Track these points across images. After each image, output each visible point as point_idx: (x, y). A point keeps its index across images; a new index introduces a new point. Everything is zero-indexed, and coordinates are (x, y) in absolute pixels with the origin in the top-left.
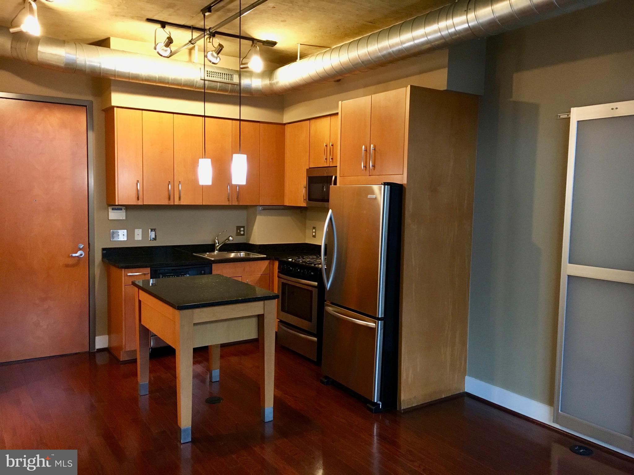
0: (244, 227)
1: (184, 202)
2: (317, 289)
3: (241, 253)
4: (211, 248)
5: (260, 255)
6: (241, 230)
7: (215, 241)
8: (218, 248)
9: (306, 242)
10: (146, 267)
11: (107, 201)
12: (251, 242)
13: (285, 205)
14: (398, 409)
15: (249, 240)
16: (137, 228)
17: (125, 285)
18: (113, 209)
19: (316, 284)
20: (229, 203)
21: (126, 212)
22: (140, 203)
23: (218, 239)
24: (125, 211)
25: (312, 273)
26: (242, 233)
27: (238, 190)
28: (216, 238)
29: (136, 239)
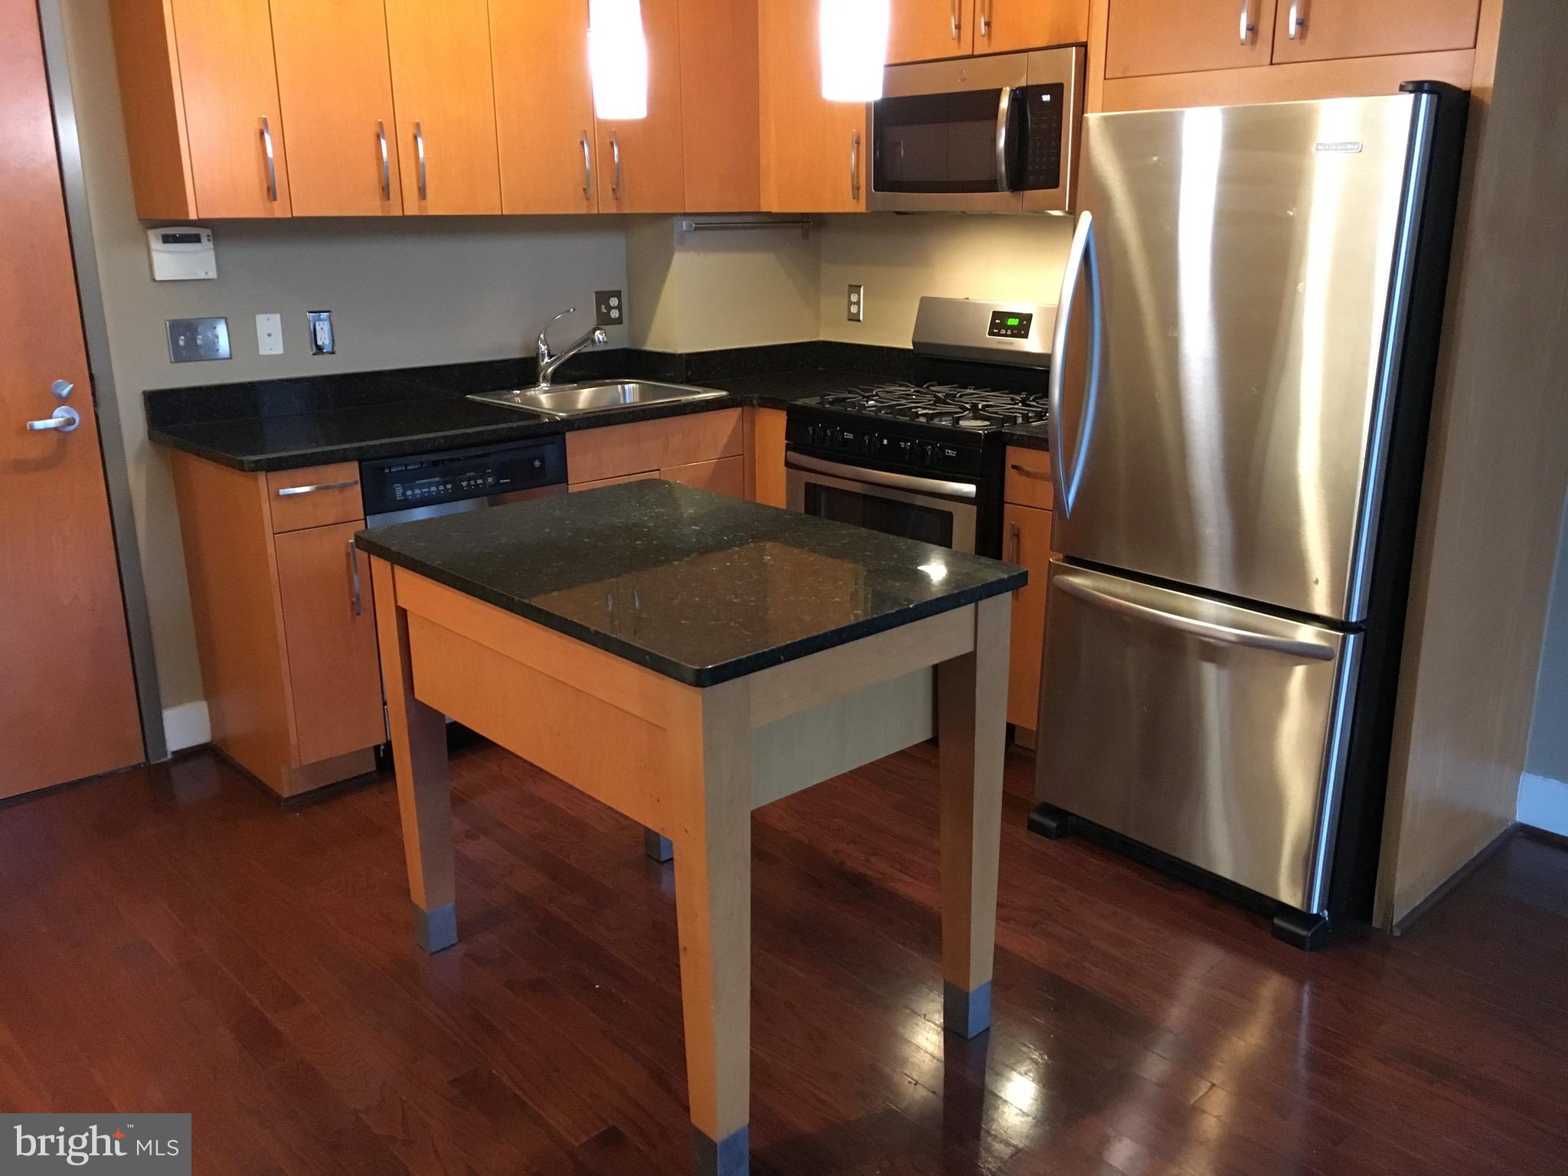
0: (617, 294)
1: (437, 206)
2: (974, 508)
3: (626, 386)
4: (524, 372)
5: (706, 392)
6: (612, 304)
7: (538, 348)
8: (550, 370)
9: (822, 338)
10: (343, 458)
11: (138, 210)
12: (650, 346)
13: (762, 210)
14: (1377, 922)
15: (644, 338)
16: (265, 312)
17: (274, 534)
18: (166, 239)
19: (970, 489)
20: (588, 206)
21: (215, 249)
22: (280, 211)
23: (545, 340)
24: (211, 245)
25: (950, 453)
26: (615, 314)
27: (616, 159)
28: (539, 338)
29: (264, 351)
